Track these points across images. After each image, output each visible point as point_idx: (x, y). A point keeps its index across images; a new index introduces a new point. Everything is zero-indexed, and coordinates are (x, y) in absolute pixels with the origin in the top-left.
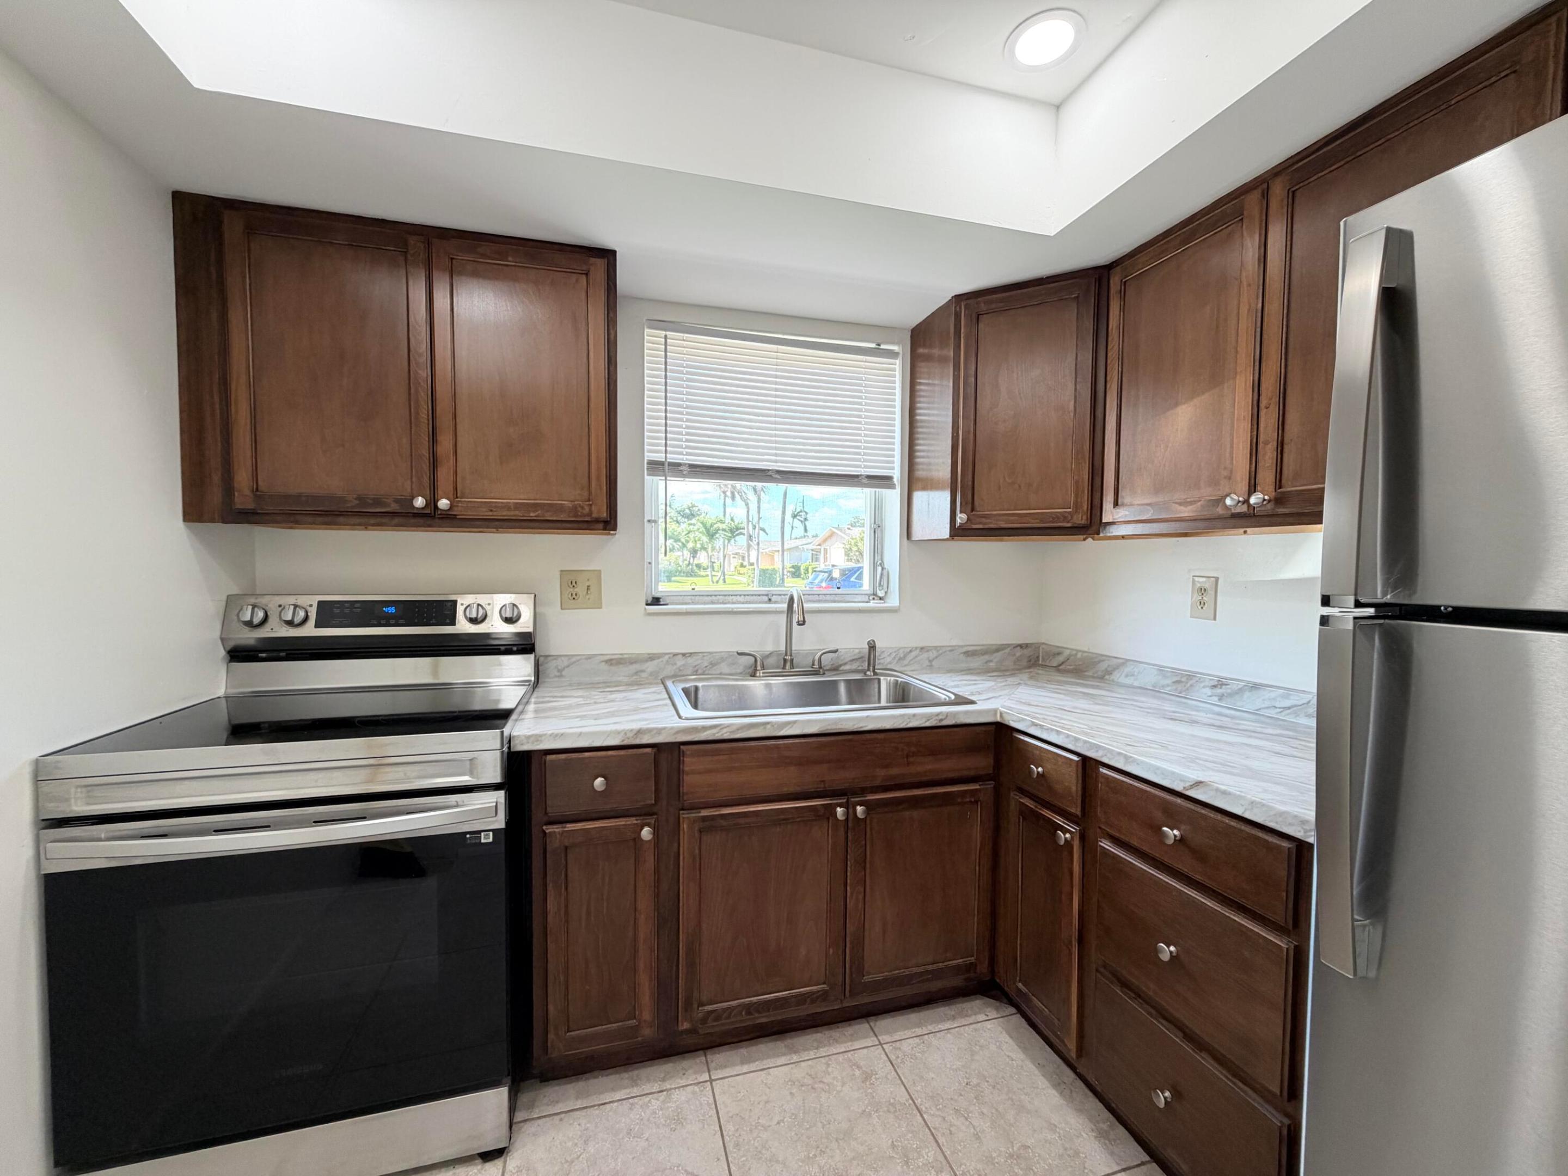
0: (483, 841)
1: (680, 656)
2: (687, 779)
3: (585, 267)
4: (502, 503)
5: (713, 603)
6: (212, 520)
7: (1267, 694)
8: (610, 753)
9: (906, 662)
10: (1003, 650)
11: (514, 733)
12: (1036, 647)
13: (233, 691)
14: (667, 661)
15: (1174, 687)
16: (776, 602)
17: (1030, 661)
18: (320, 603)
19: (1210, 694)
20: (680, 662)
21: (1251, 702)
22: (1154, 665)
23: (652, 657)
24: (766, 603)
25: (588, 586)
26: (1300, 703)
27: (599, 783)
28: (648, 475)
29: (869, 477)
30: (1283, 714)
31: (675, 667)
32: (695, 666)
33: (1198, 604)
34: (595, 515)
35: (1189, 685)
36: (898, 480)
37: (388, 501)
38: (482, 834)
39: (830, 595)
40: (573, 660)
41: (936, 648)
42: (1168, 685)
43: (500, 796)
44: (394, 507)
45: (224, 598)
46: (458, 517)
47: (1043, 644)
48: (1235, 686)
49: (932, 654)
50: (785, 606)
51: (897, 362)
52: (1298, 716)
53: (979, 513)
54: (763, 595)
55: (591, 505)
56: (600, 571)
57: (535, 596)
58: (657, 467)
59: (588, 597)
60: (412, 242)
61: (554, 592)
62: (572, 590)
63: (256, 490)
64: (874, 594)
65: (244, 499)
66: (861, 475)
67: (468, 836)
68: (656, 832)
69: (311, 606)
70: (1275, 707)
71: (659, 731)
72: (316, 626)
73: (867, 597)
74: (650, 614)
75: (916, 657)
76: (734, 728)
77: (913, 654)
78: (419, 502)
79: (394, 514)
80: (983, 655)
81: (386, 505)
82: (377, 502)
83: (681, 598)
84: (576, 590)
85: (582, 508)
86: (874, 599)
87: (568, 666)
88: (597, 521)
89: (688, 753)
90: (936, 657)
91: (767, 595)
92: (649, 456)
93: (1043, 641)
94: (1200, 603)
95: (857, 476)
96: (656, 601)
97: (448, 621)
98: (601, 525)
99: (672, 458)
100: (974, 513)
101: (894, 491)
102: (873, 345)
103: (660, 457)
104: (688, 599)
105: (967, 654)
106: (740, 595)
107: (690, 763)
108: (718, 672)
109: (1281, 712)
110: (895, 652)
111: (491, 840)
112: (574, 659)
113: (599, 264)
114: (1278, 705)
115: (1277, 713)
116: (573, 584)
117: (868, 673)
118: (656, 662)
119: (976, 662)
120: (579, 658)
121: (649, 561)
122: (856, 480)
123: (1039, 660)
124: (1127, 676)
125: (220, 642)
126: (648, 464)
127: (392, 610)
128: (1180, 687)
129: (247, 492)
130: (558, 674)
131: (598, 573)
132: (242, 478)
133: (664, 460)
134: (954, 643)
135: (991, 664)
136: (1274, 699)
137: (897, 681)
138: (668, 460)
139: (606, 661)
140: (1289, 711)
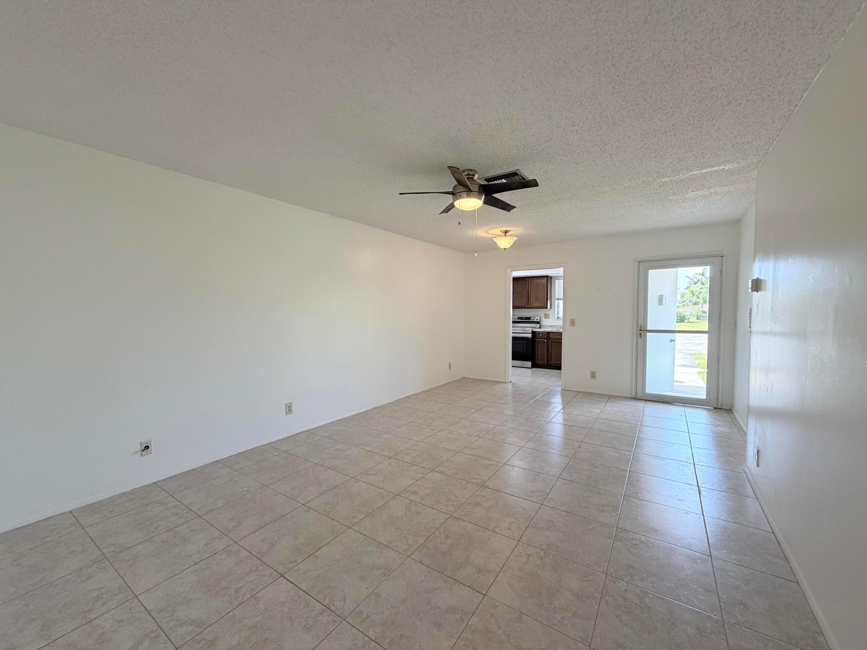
2: (550, 336)
4: (535, 306)
8: (544, 332)
11: (535, 330)
20: (560, 326)
27: (541, 335)
40: (545, 326)
44: (524, 307)
46: (532, 307)
57: (540, 317)
59: (547, 317)
61: (543, 316)
68: (547, 341)
72: (517, 319)
74: (556, 320)
78: (527, 306)
85: (544, 306)
92: (556, 298)
96: (558, 318)
99: (560, 298)
103: (558, 298)
107: (551, 334)
116: (546, 315)
126: (552, 299)
131: (549, 314)
139: (550, 326)
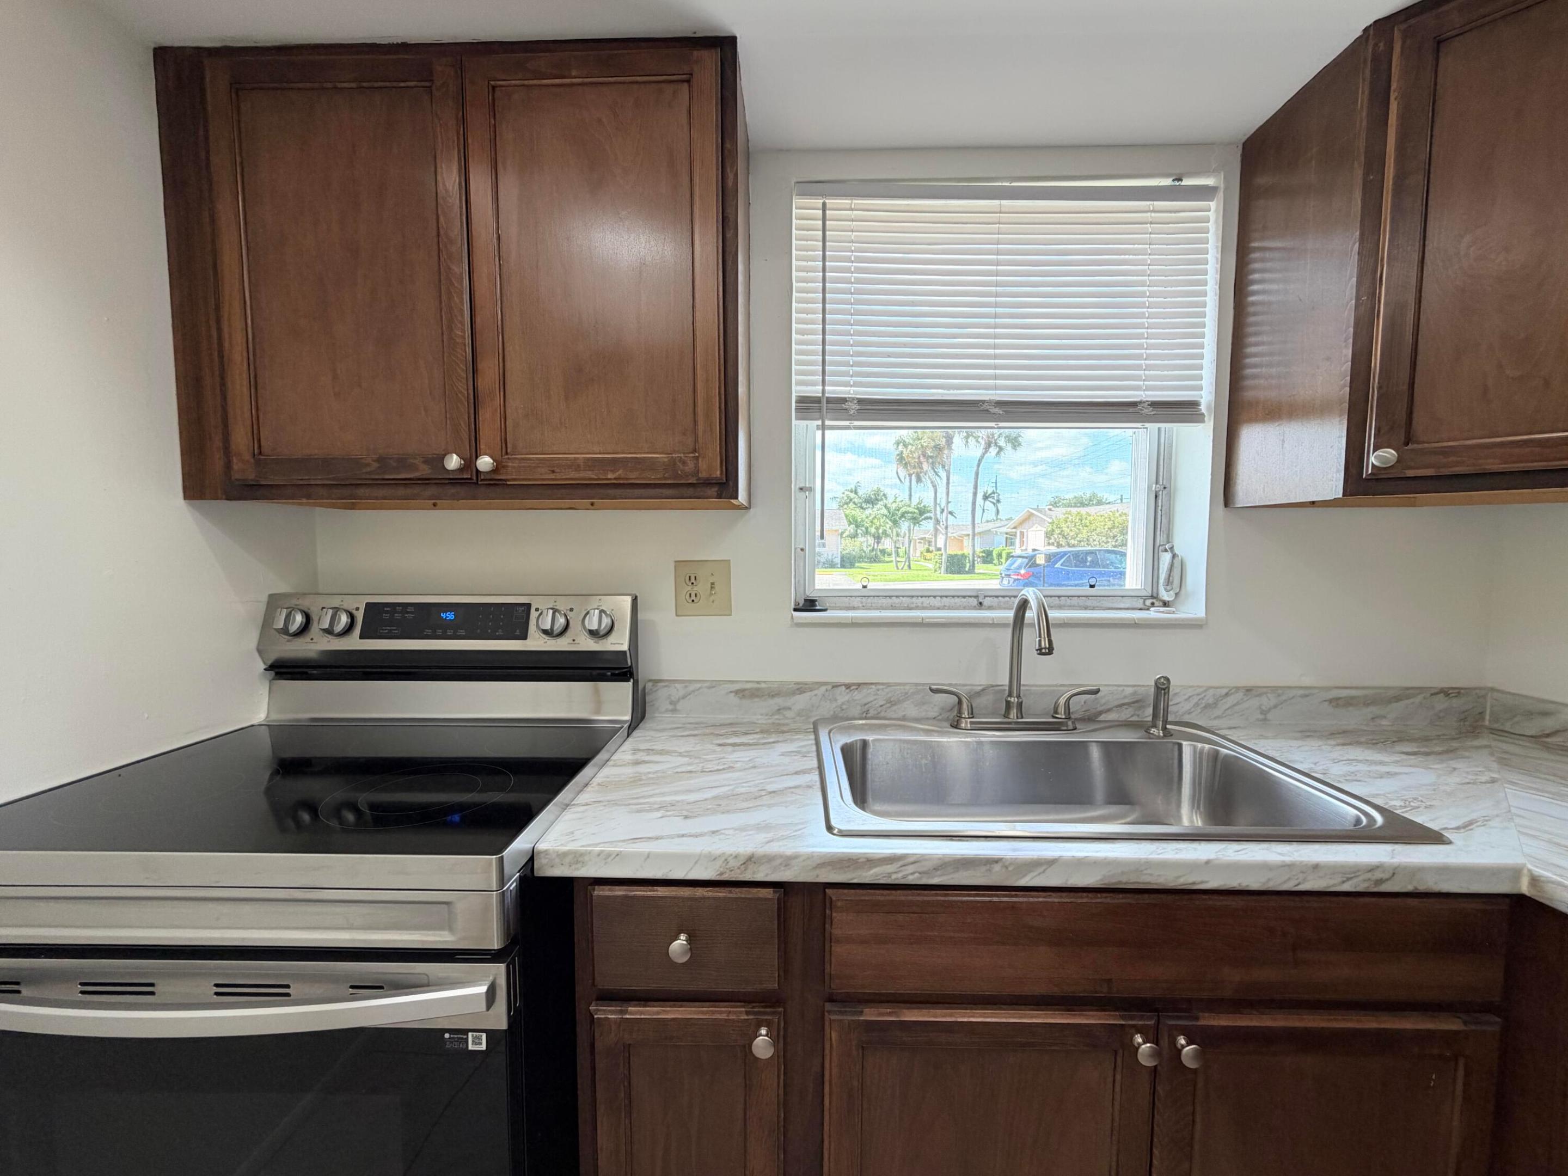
0: (471, 1047)
1: (843, 688)
2: (839, 950)
3: (686, 69)
4: (567, 459)
5: (893, 607)
6: (216, 498)
8: (700, 892)
9: (1218, 712)
10: (1408, 697)
11: (541, 846)
12: (1478, 694)
13: (277, 717)
14: (824, 695)
16: (990, 608)
17: (1464, 720)
18: (367, 604)
20: (843, 697)
23: (801, 688)
24: (975, 608)
25: (713, 584)
28: (797, 419)
29: (1154, 404)
31: (834, 705)
32: (865, 704)
34: (703, 475)
36: (1208, 408)
37: (416, 461)
38: (470, 1034)
39: (1079, 597)
41: (1274, 689)
43: (499, 970)
44: (424, 471)
45: (264, 599)
46: (508, 483)
47: (1493, 689)
49: (1267, 702)
50: (1010, 614)
51: (1213, 205)
53: (1420, 446)
54: (970, 596)
55: (697, 458)
56: (729, 560)
57: (635, 600)
58: (809, 406)
59: (712, 598)
60: (440, 69)
61: (665, 591)
62: (689, 588)
63: (258, 454)
64: (1152, 597)
65: (243, 469)
66: (1140, 402)
67: (447, 1036)
68: (780, 1043)
69: (357, 609)
71: (788, 861)
72: (361, 637)
73: (1141, 601)
74: (799, 625)
75: (1237, 704)
76: (928, 865)
77: (1231, 700)
78: (453, 462)
79: (425, 482)
80: (1367, 705)
81: (413, 467)
82: (403, 462)
83: (846, 600)
84: (695, 589)
85: (684, 463)
86: (1153, 604)
87: (684, 697)
88: (708, 483)
89: (839, 904)
90: (1275, 707)
91: (976, 597)
92: (797, 390)
93: (1490, 685)
95: (1134, 404)
96: (810, 605)
97: (518, 633)
98: (714, 490)
99: (833, 391)
100: (1410, 447)
101: (1200, 426)
102: (1167, 182)
103: (815, 391)
104: (856, 602)
105: (1335, 702)
106: (935, 597)
107: (844, 921)
108: (900, 714)
110: (1198, 695)
111: (483, 1047)
112: (692, 687)
113: (710, 60)
116: (692, 580)
117: (1153, 731)
118: (807, 695)
119: (1353, 718)
120: (699, 685)
121: (801, 546)
122: (1131, 410)
123: (1483, 719)
125: (257, 655)
126: (797, 402)
127: (450, 616)
129: (247, 456)
130: (671, 707)
131: (725, 564)
132: (241, 438)
133: (821, 395)
134: (1307, 681)
135: (1384, 722)
137: (1217, 752)
138: (827, 395)
139: (737, 692)
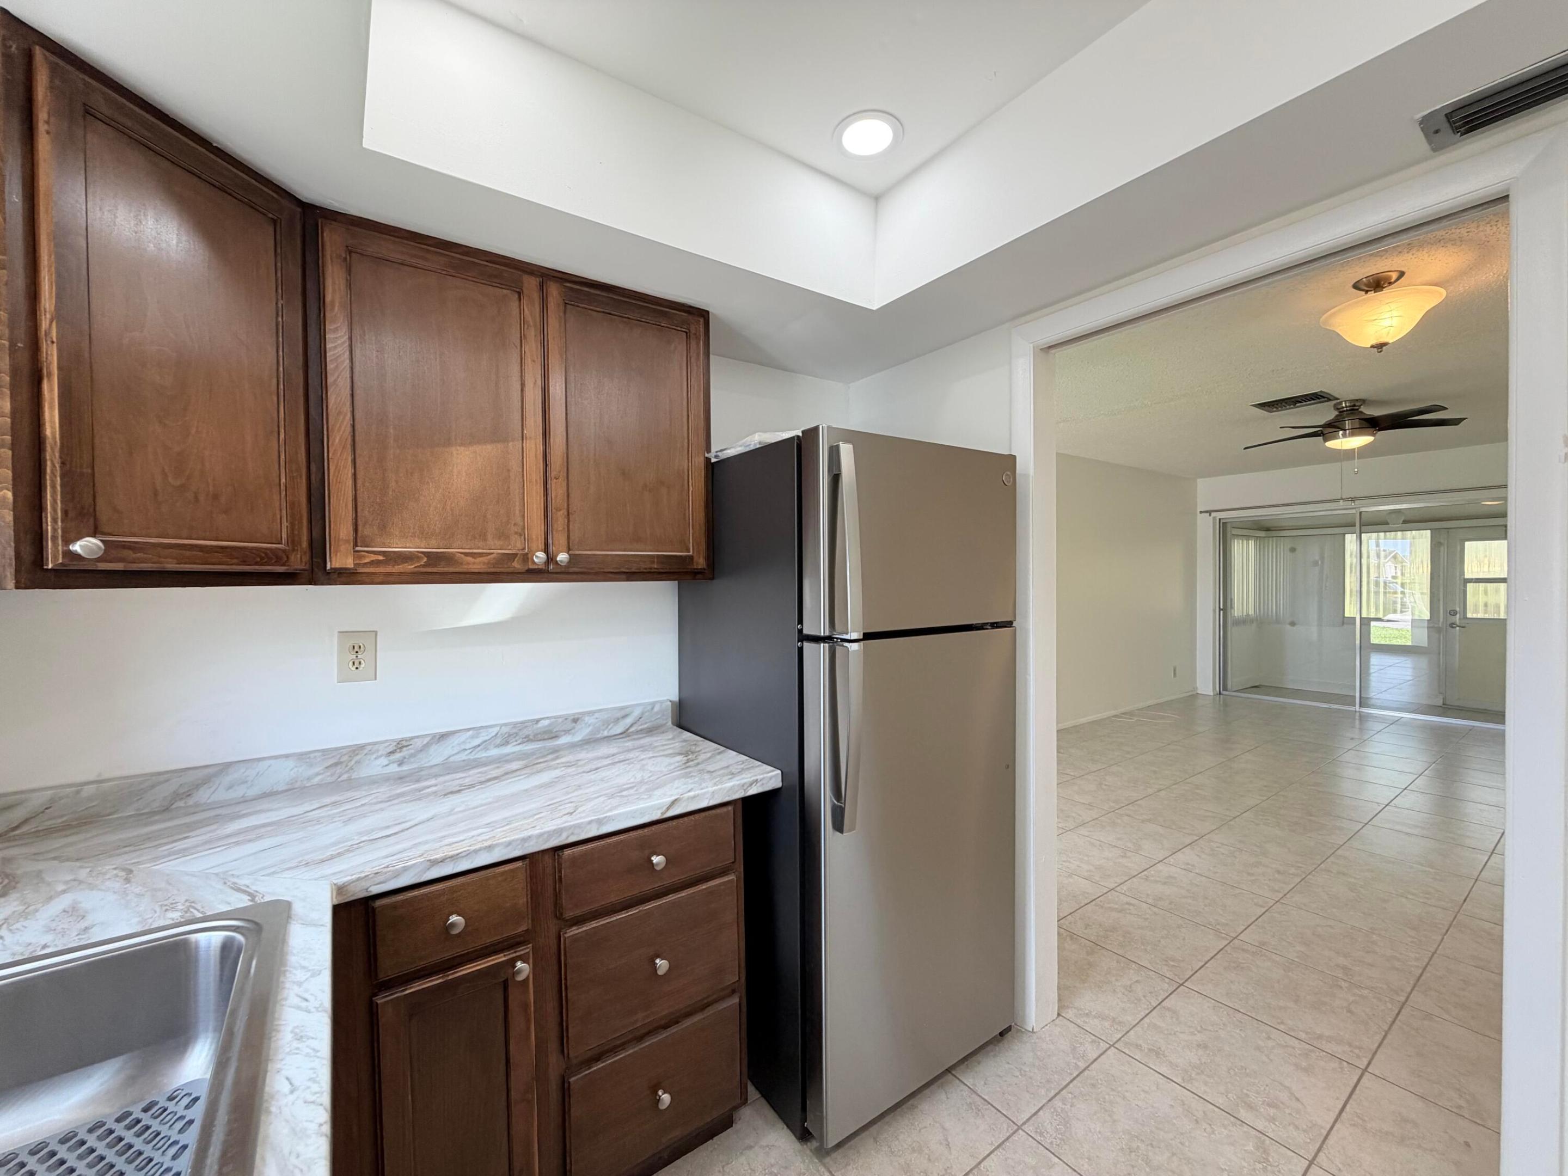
7: (455, 740)
15: (329, 774)
19: (386, 762)
21: (438, 755)
22: (287, 756)
26: (490, 736)
30: (473, 753)
33: (351, 663)
35: (353, 762)
42: (318, 774)
48: (419, 743)
52: (488, 749)
53: (113, 538)
70: (466, 750)
94: (354, 663)
109: (471, 753)
114: (468, 746)
115: (467, 755)
124: (230, 787)
128: (339, 770)
136: (464, 742)
140: (479, 748)
